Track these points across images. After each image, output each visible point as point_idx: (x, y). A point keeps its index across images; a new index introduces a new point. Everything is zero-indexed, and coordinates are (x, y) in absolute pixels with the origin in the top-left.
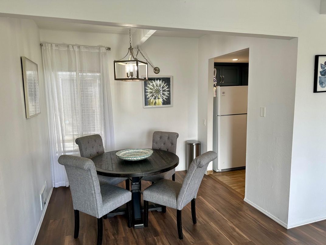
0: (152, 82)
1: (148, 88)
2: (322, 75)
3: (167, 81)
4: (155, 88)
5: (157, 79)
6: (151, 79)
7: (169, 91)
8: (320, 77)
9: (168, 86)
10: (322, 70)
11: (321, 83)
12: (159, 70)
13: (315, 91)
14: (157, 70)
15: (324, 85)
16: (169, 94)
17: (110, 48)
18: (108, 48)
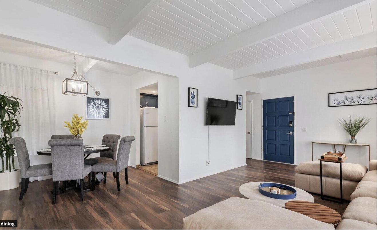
0: (94, 101)
1: (90, 105)
2: (192, 98)
3: (107, 101)
4: (97, 106)
5: (98, 99)
6: (93, 99)
7: (108, 108)
8: (191, 99)
9: (107, 105)
10: (192, 95)
11: (192, 102)
12: (100, 93)
13: (189, 106)
14: (98, 93)
15: (193, 104)
16: (108, 111)
17: (58, 73)
18: (56, 73)
